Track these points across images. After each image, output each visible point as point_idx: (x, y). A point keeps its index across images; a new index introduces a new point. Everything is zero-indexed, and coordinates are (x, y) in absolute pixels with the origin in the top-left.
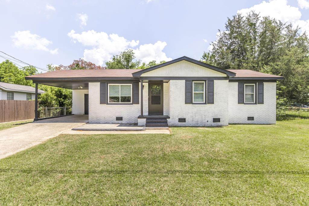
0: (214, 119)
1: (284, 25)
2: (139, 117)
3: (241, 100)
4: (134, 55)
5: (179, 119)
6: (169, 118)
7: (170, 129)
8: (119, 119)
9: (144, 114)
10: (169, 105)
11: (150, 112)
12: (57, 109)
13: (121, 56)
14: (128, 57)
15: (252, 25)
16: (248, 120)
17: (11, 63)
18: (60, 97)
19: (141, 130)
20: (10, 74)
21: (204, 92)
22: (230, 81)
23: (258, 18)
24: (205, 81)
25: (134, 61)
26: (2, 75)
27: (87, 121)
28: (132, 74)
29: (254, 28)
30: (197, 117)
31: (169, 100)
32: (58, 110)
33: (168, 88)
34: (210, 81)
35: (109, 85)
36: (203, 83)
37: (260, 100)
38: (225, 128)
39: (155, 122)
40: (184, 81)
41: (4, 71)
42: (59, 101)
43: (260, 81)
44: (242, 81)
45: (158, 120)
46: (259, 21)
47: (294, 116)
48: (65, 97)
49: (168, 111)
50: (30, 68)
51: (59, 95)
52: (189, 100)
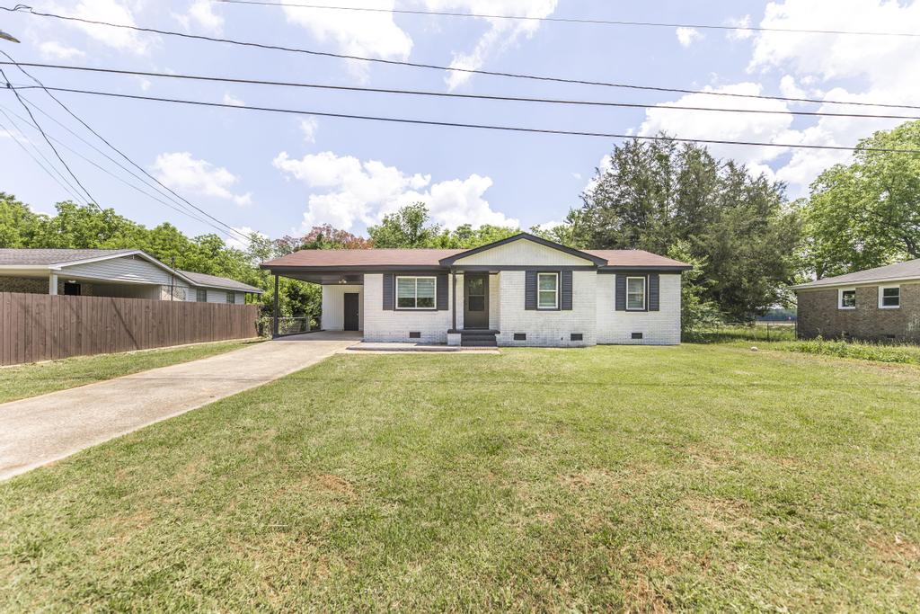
0: (572, 335)
1: (719, 163)
2: (449, 332)
3: (620, 305)
4: (427, 213)
5: (515, 334)
6: (499, 333)
7: (500, 349)
8: (415, 335)
9: (457, 328)
10: (498, 312)
11: (466, 324)
12: (288, 321)
13: (401, 216)
14: (415, 218)
15: (663, 159)
16: (633, 337)
17: (174, 230)
18: (295, 299)
19: (454, 350)
20: (172, 251)
21: (557, 291)
22: (600, 272)
23: (673, 146)
24: (559, 272)
25: (426, 226)
26: (158, 253)
27: (362, 339)
28: (440, 261)
29: (666, 164)
30: (545, 332)
31: (498, 304)
32: (291, 323)
33: (498, 283)
34: (567, 272)
35: (397, 277)
36: (555, 276)
37: (653, 304)
38: (589, 349)
39: (476, 340)
40: (524, 272)
41: (160, 247)
42: (293, 306)
43: (653, 273)
44: (621, 273)
45: (481, 336)
46: (676, 152)
47: (733, 337)
48: (305, 299)
49: (498, 323)
50: (209, 239)
51: (294, 294)
52: (531, 304)
